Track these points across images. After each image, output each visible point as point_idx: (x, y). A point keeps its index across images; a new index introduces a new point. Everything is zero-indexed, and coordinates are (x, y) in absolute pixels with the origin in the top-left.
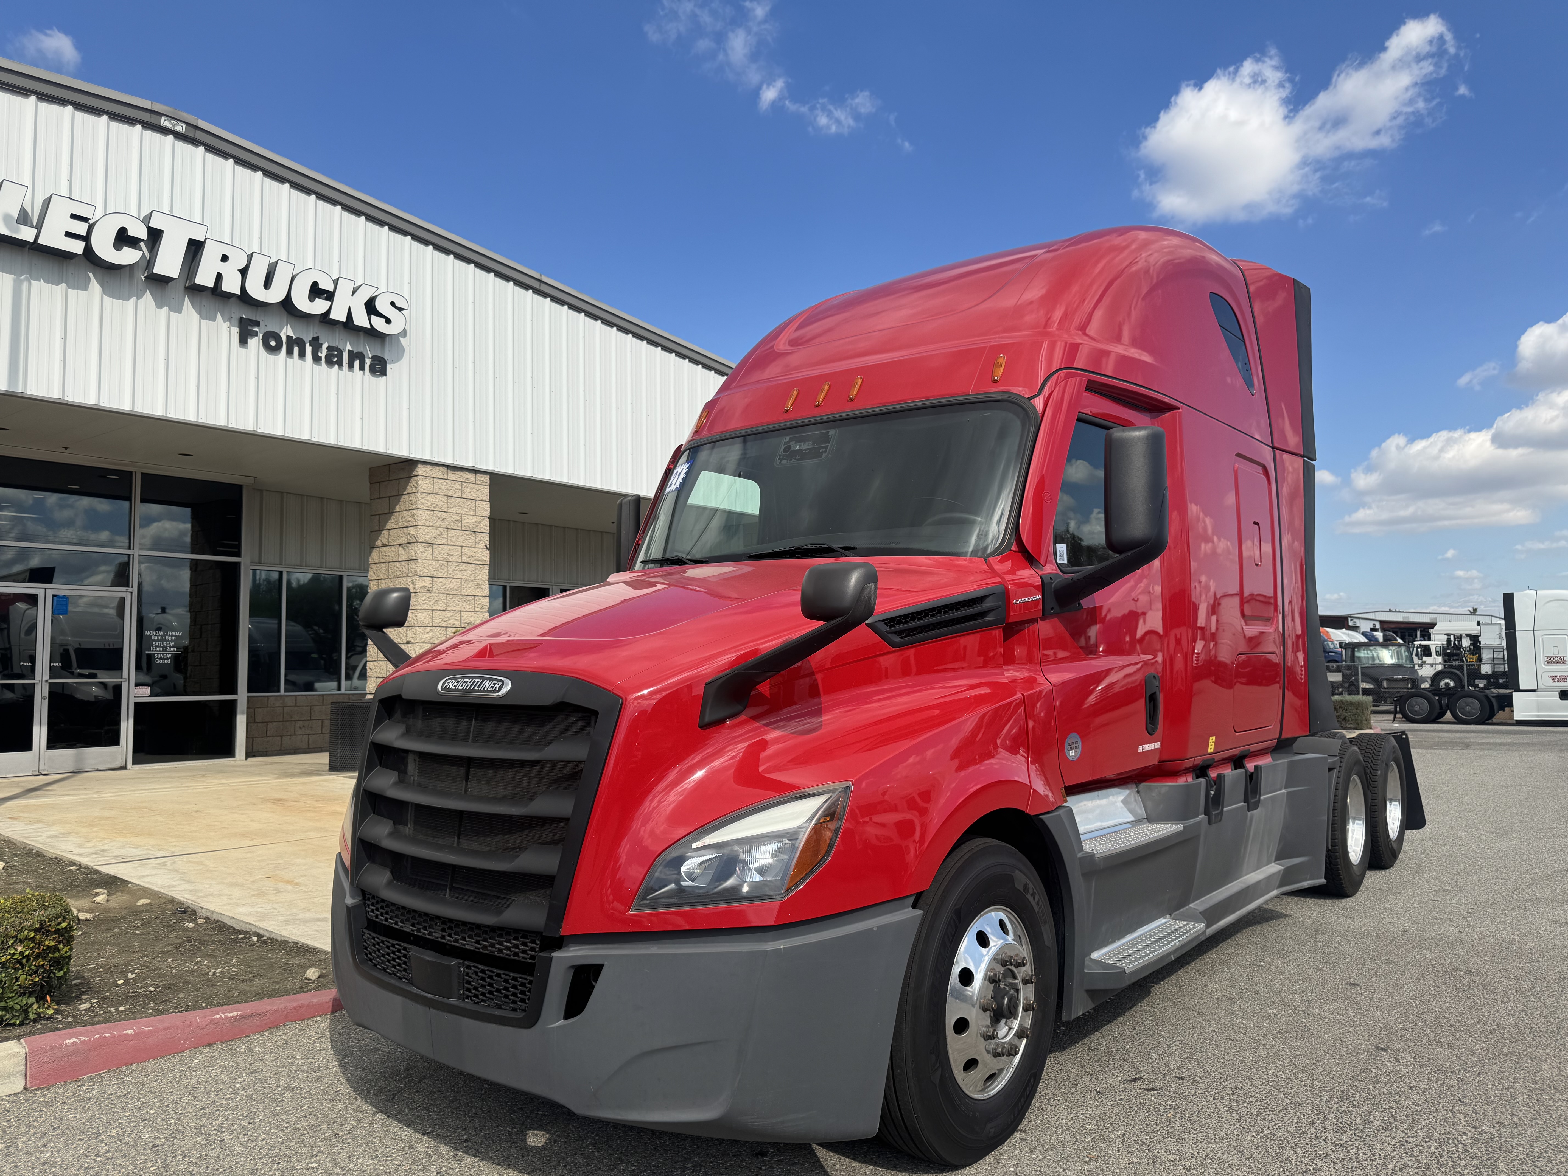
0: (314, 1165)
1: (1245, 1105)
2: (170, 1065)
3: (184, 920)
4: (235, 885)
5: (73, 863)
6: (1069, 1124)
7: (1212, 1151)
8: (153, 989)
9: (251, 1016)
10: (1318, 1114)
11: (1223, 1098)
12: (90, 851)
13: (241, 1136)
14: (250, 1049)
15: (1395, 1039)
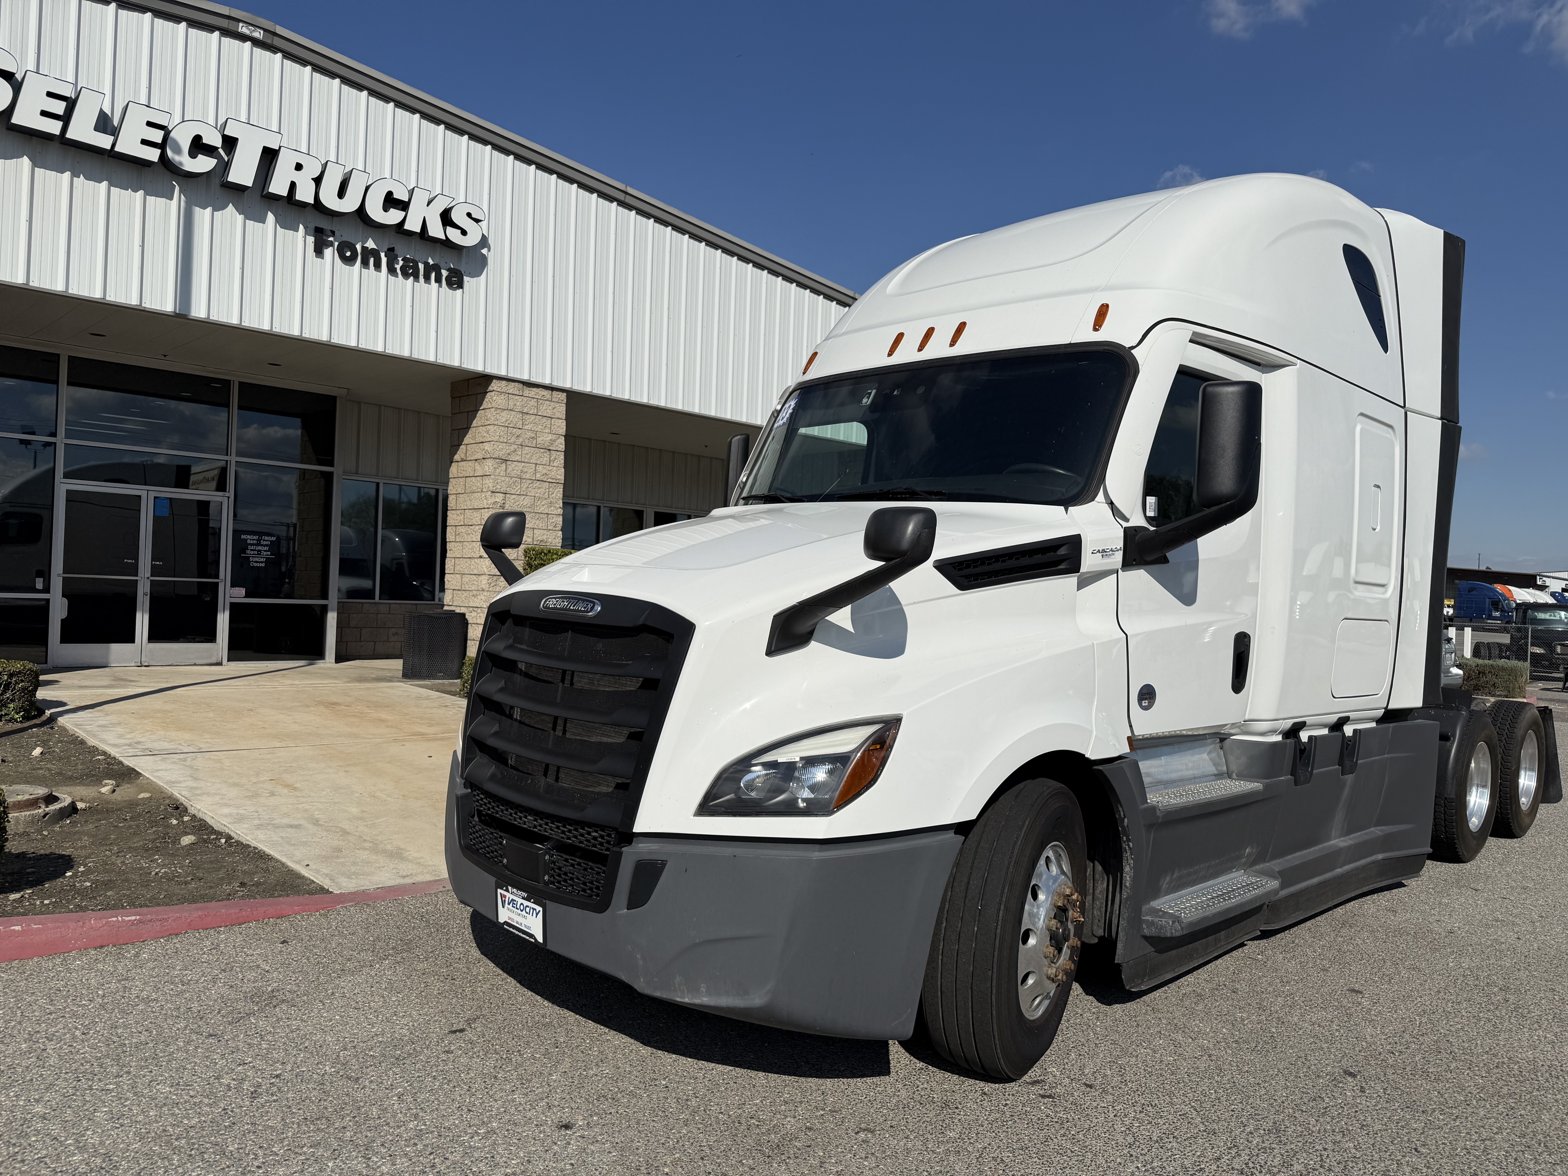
0: (111, 1087)
1: (1149, 1127)
2: (51, 965)
3: (173, 816)
4: (237, 785)
5: (104, 753)
8: (89, 884)
9: (150, 921)
10: (1230, 1148)
11: (1126, 1116)
12: (128, 742)
13: (65, 1047)
14: (137, 955)
15: (1373, 1063)
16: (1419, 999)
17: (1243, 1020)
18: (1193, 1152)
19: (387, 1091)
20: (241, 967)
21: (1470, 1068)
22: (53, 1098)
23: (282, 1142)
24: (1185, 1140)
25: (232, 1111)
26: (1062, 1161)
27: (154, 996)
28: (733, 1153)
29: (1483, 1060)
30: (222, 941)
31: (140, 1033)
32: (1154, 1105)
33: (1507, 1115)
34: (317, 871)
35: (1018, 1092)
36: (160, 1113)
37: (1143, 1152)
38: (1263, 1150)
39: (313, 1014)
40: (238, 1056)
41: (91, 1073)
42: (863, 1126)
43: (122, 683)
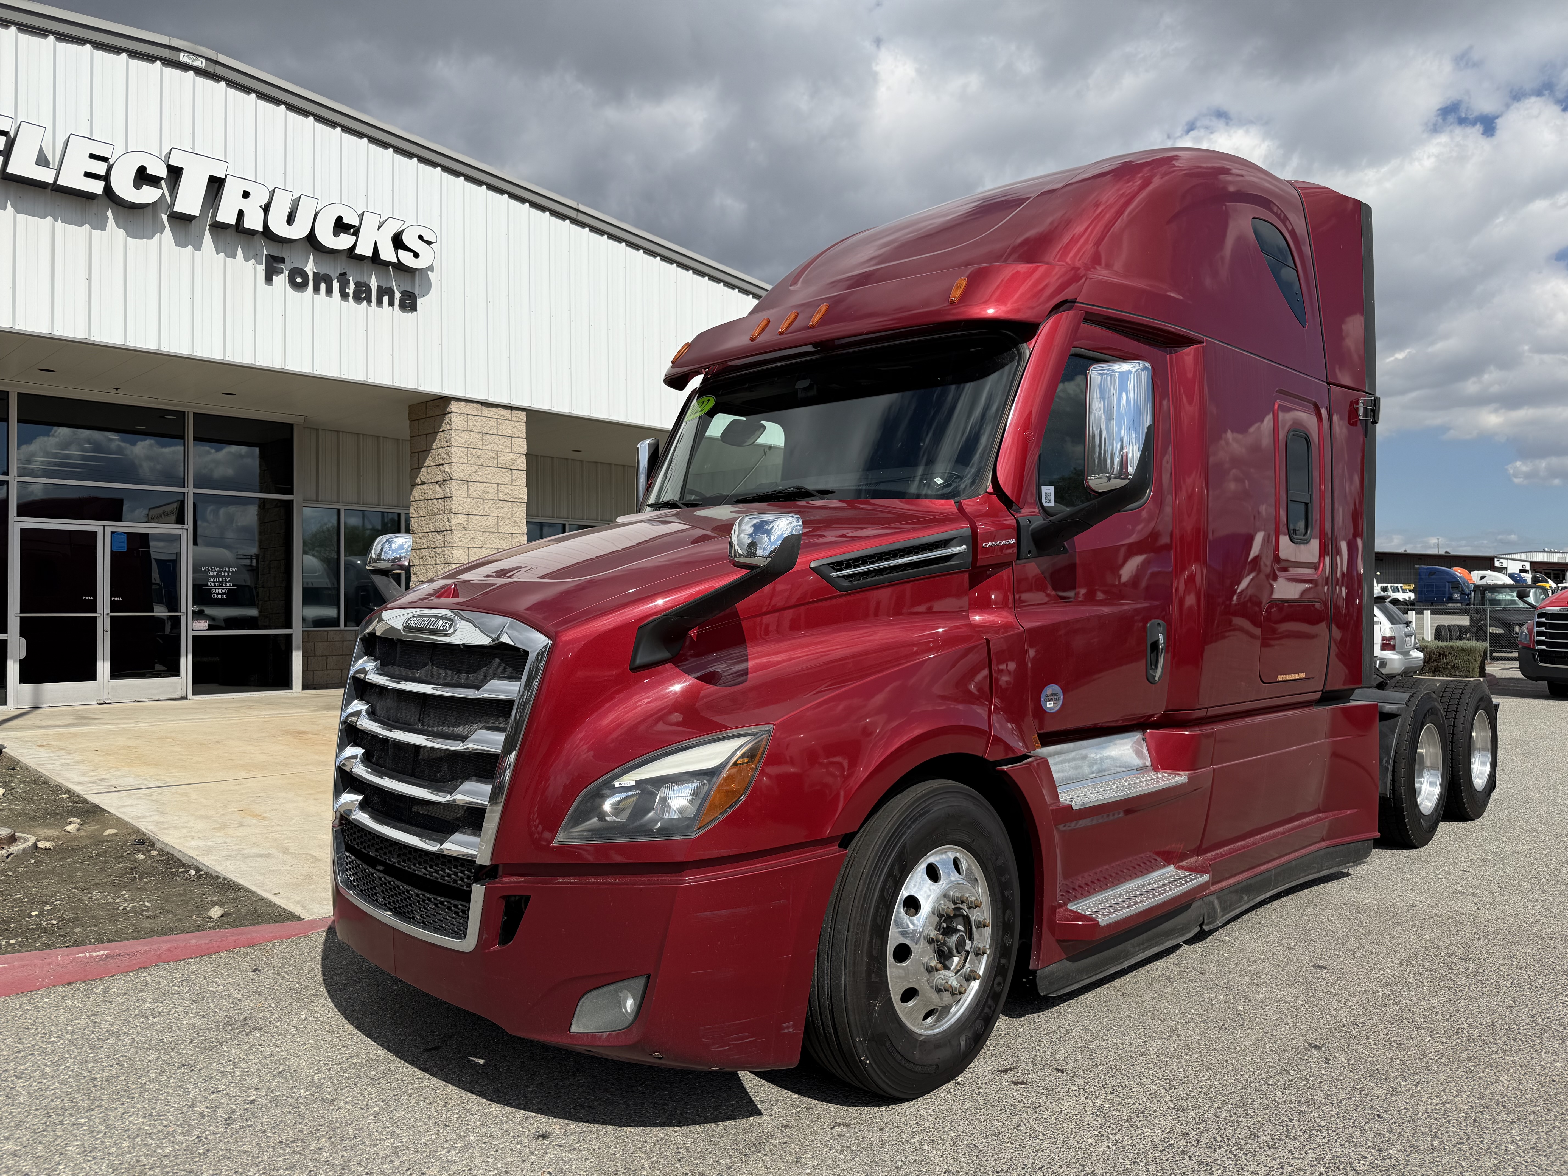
0: (83, 1121)
1: (1119, 1108)
2: (18, 1003)
3: (140, 851)
4: (204, 817)
5: (68, 791)
6: (903, 1119)
7: (1050, 1162)
8: (55, 922)
9: (119, 955)
10: (1198, 1124)
11: (1096, 1098)
12: (91, 779)
13: (35, 1084)
14: (106, 991)
15: (1337, 1035)
16: (1382, 972)
17: (1211, 1000)
18: (1163, 1129)
19: (362, 1111)
20: (213, 997)
21: (1431, 1036)
22: (24, 1135)
23: (257, 1166)
24: (1154, 1118)
25: (206, 1139)
26: (1034, 1145)
27: (125, 1029)
28: (710, 1153)
29: (1444, 1027)
30: (192, 973)
31: (111, 1066)
32: (1124, 1085)
33: (1467, 1078)
34: (288, 899)
35: (991, 1080)
36: (133, 1144)
37: (1114, 1132)
38: (1230, 1124)
39: (286, 1040)
40: (212, 1084)
41: (62, 1108)
42: (839, 1121)
43: (85, 721)
